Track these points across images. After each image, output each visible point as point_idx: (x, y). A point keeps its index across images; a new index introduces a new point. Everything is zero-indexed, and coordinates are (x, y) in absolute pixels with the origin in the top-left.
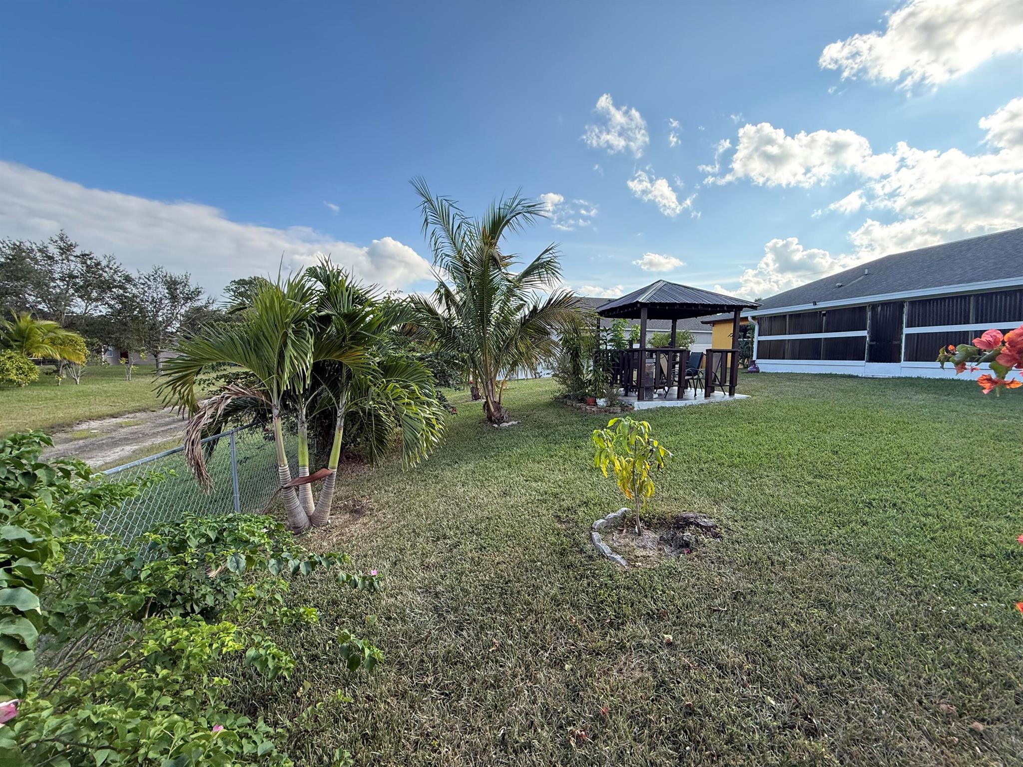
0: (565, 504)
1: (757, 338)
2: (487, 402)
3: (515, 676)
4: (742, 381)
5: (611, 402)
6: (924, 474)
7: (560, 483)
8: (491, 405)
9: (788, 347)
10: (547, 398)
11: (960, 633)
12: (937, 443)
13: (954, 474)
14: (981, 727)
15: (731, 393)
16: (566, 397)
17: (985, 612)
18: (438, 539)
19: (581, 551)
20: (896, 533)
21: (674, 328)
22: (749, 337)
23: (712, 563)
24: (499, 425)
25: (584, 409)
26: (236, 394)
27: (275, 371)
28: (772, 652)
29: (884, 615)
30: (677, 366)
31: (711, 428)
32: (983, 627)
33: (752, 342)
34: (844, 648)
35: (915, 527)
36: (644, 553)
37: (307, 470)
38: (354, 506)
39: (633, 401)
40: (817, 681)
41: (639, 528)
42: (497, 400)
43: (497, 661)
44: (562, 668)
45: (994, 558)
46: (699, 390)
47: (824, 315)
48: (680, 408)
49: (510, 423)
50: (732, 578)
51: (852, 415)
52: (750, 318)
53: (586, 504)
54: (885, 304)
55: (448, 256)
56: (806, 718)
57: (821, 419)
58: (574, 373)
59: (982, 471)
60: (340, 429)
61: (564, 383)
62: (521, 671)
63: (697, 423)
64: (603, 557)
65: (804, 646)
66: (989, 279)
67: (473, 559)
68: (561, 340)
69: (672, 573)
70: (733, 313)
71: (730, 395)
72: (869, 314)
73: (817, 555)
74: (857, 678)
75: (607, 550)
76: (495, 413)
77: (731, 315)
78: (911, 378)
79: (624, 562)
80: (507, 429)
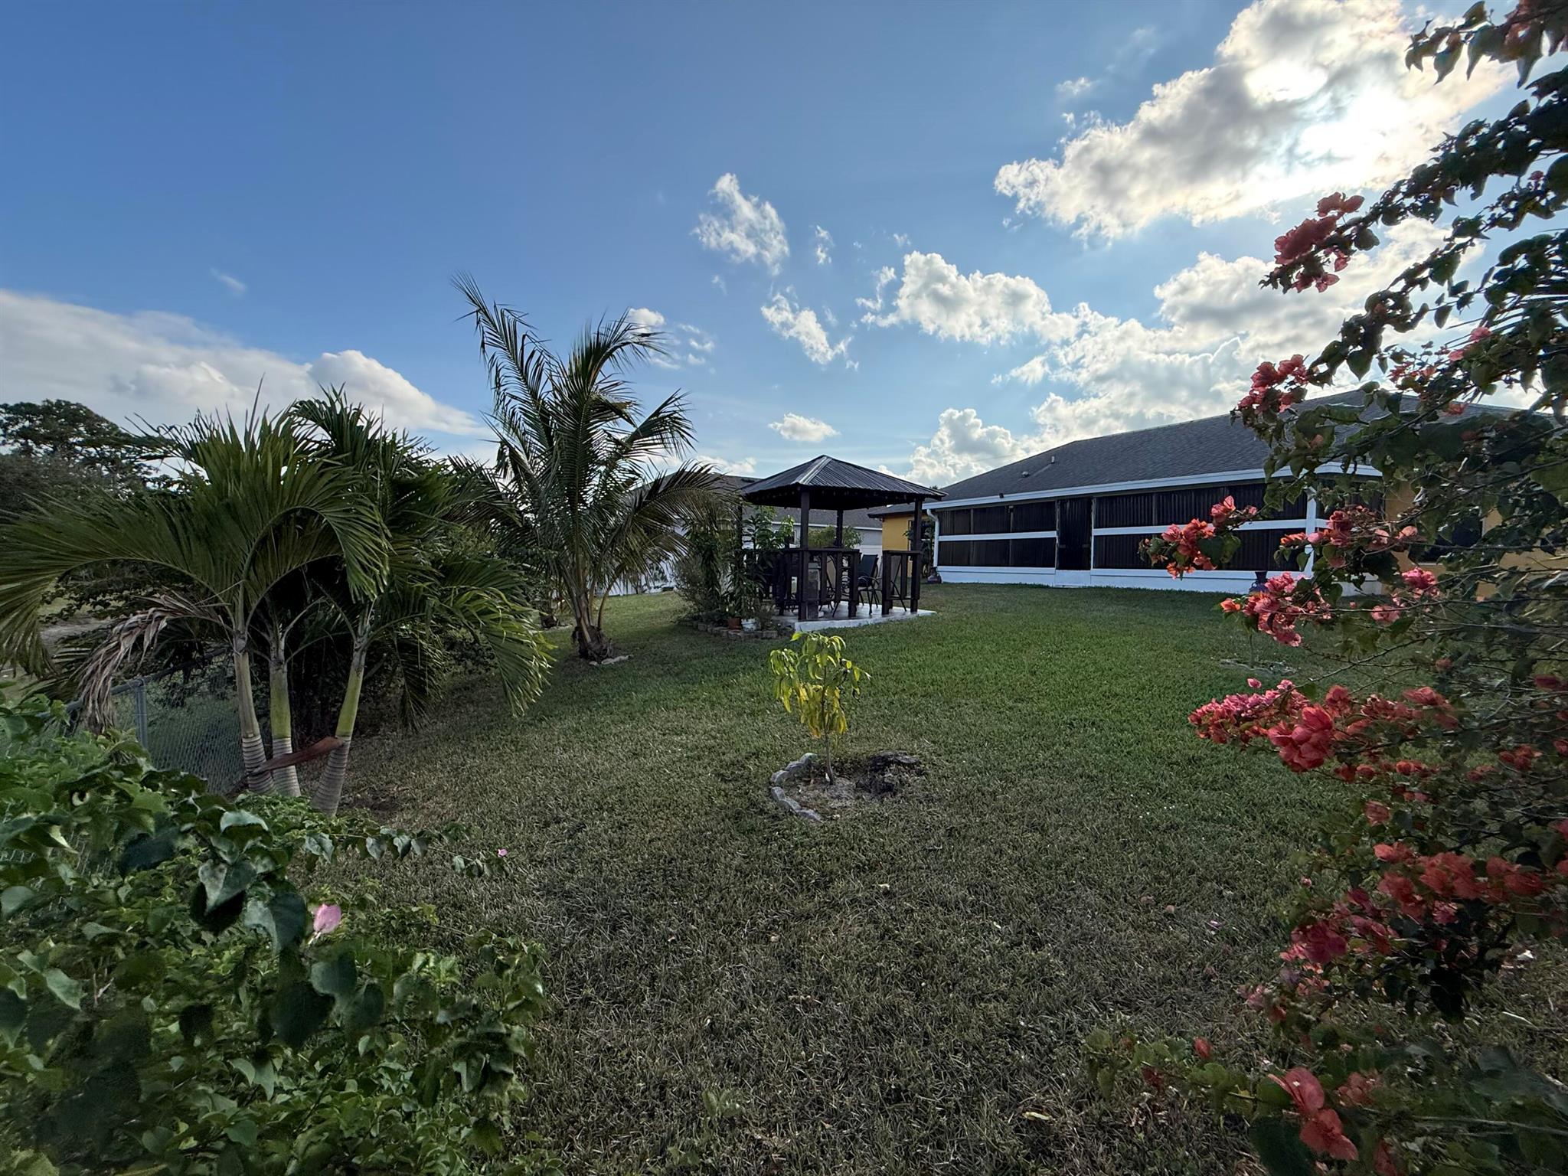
0: (727, 758)
1: (938, 539)
2: (579, 628)
3: (709, 962)
4: (925, 593)
5: (763, 624)
6: (1118, 690)
7: (713, 733)
8: (586, 632)
9: (973, 551)
10: (666, 621)
11: (1153, 834)
12: (1128, 657)
13: (1144, 688)
14: (1172, 909)
15: (914, 610)
16: (695, 619)
17: (1173, 813)
18: (547, 824)
19: (762, 812)
20: (1096, 751)
21: (840, 522)
22: (927, 537)
23: (921, 803)
24: (599, 663)
25: (724, 635)
26: (173, 612)
27: (243, 575)
28: (992, 881)
29: (1092, 828)
30: (845, 573)
31: (896, 652)
32: (1172, 827)
33: (932, 543)
34: (1058, 864)
35: (1113, 742)
36: (840, 804)
37: (289, 743)
38: (376, 799)
39: (792, 621)
40: (1038, 899)
41: (830, 776)
42: (594, 623)
43: (681, 951)
44: (768, 941)
45: (1179, 765)
46: (874, 606)
47: (1012, 510)
48: (854, 629)
49: (617, 659)
50: (942, 816)
51: (1046, 631)
52: (929, 512)
53: (756, 755)
54: (1074, 499)
55: (516, 398)
56: (1031, 933)
57: (1015, 636)
58: (707, 583)
59: (1168, 683)
60: (358, 671)
61: (693, 598)
62: (714, 955)
63: (878, 646)
64: (791, 814)
65: (1022, 868)
66: (1168, 476)
67: (611, 841)
68: (687, 534)
69: (877, 820)
70: (913, 504)
71: (912, 611)
72: (1058, 510)
73: (1025, 781)
74: (1073, 890)
75: (795, 806)
76: (592, 645)
77: (912, 506)
78: (1101, 588)
79: (818, 817)
80: (612, 668)
